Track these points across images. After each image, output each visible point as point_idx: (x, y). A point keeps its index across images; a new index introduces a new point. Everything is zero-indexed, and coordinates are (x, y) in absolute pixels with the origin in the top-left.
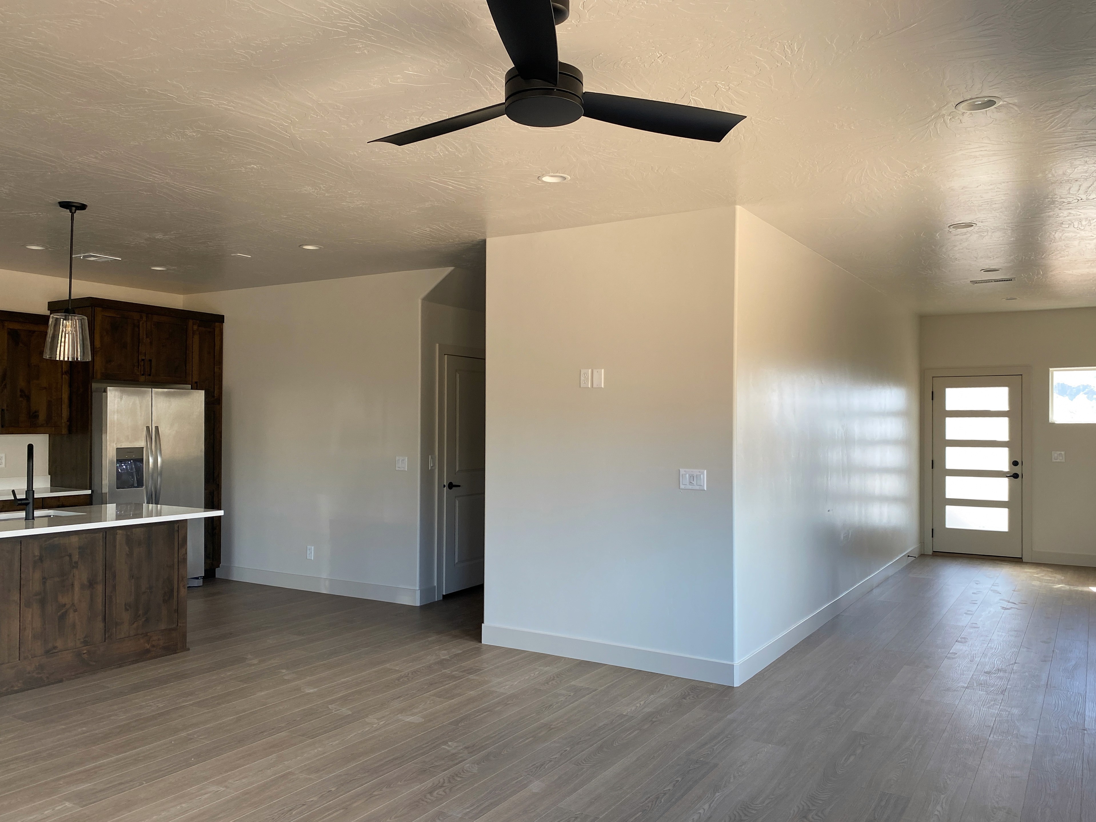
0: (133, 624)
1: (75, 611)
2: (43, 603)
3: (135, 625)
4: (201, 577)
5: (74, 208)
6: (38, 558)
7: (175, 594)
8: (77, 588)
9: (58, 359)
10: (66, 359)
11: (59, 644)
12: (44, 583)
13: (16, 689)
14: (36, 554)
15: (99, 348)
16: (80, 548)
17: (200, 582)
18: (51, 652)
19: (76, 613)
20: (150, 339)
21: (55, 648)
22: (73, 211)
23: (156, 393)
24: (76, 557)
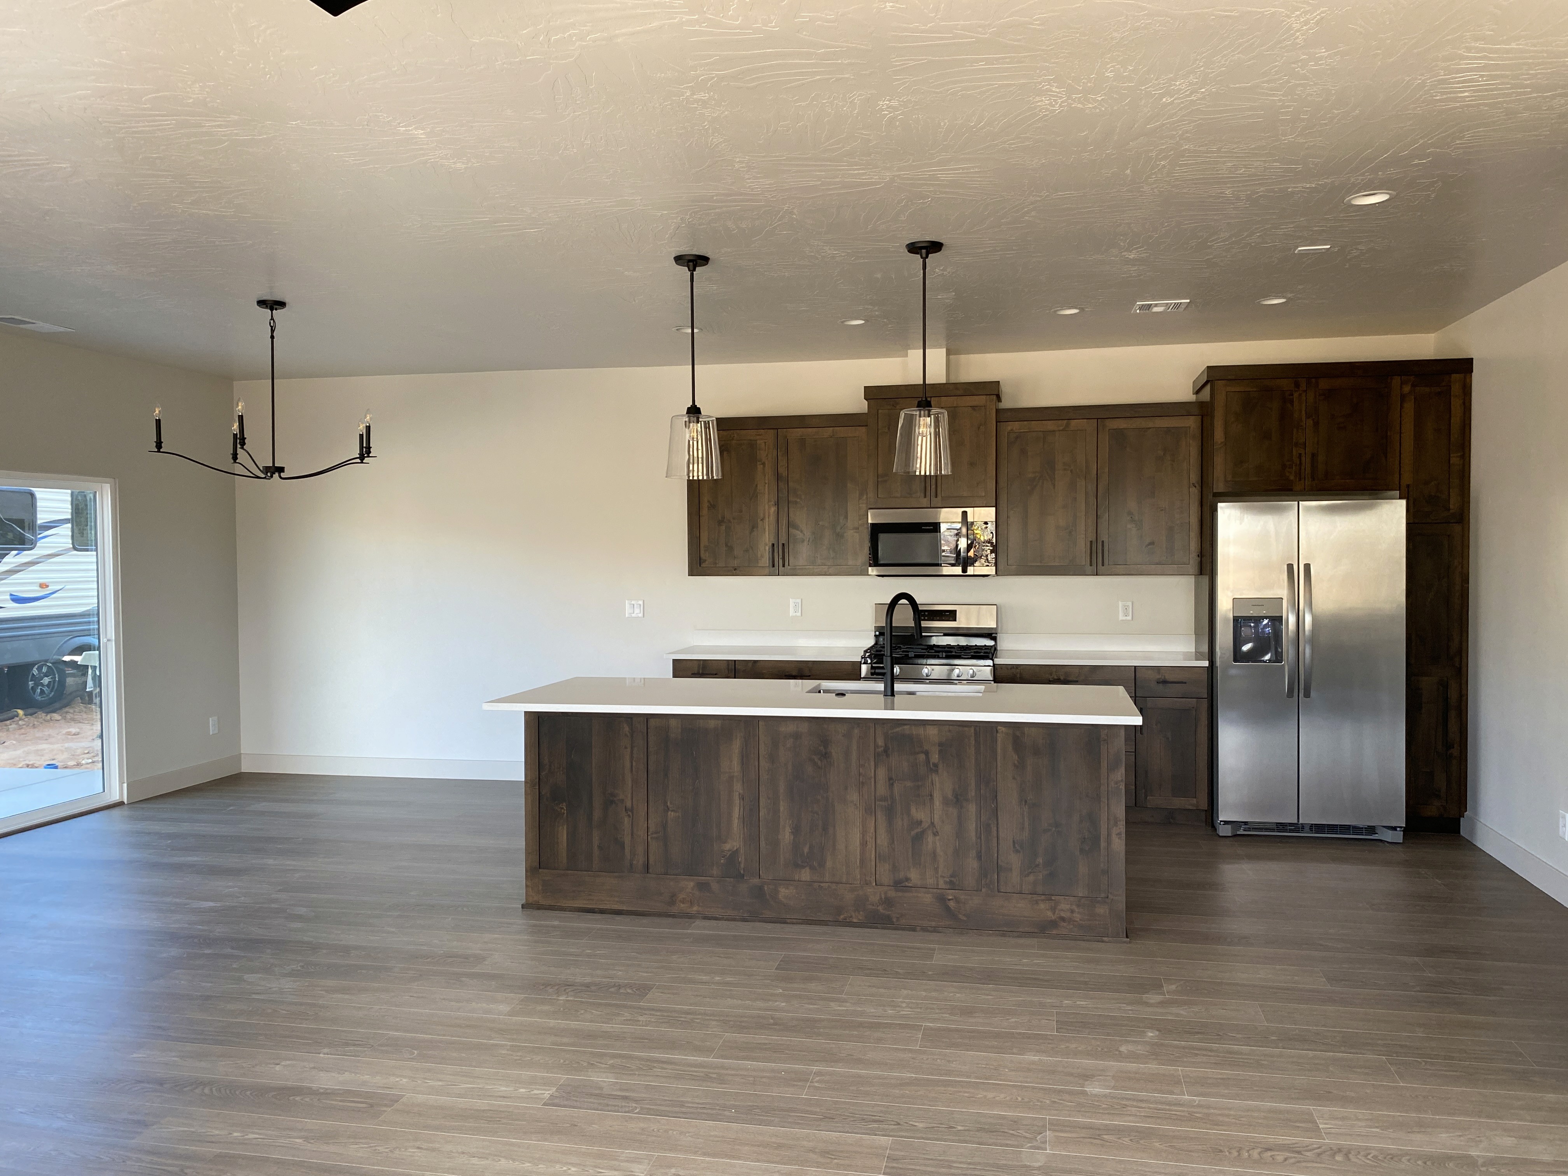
0: (1028, 875)
1: (935, 834)
2: (890, 813)
3: (1031, 878)
4: (1401, 827)
5: (924, 251)
6: (882, 748)
7: (1103, 844)
8: (937, 803)
9: (918, 473)
10: (923, 473)
11: (914, 875)
12: (891, 785)
13: (855, 920)
14: (880, 744)
15: (1222, 443)
16: (940, 744)
17: (1398, 837)
18: (903, 885)
19: (937, 838)
20: (1313, 420)
21: (908, 879)
22: (924, 255)
23: (1308, 509)
24: (935, 758)
